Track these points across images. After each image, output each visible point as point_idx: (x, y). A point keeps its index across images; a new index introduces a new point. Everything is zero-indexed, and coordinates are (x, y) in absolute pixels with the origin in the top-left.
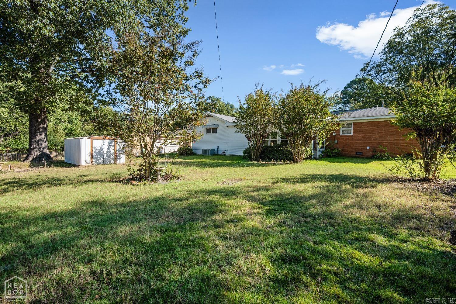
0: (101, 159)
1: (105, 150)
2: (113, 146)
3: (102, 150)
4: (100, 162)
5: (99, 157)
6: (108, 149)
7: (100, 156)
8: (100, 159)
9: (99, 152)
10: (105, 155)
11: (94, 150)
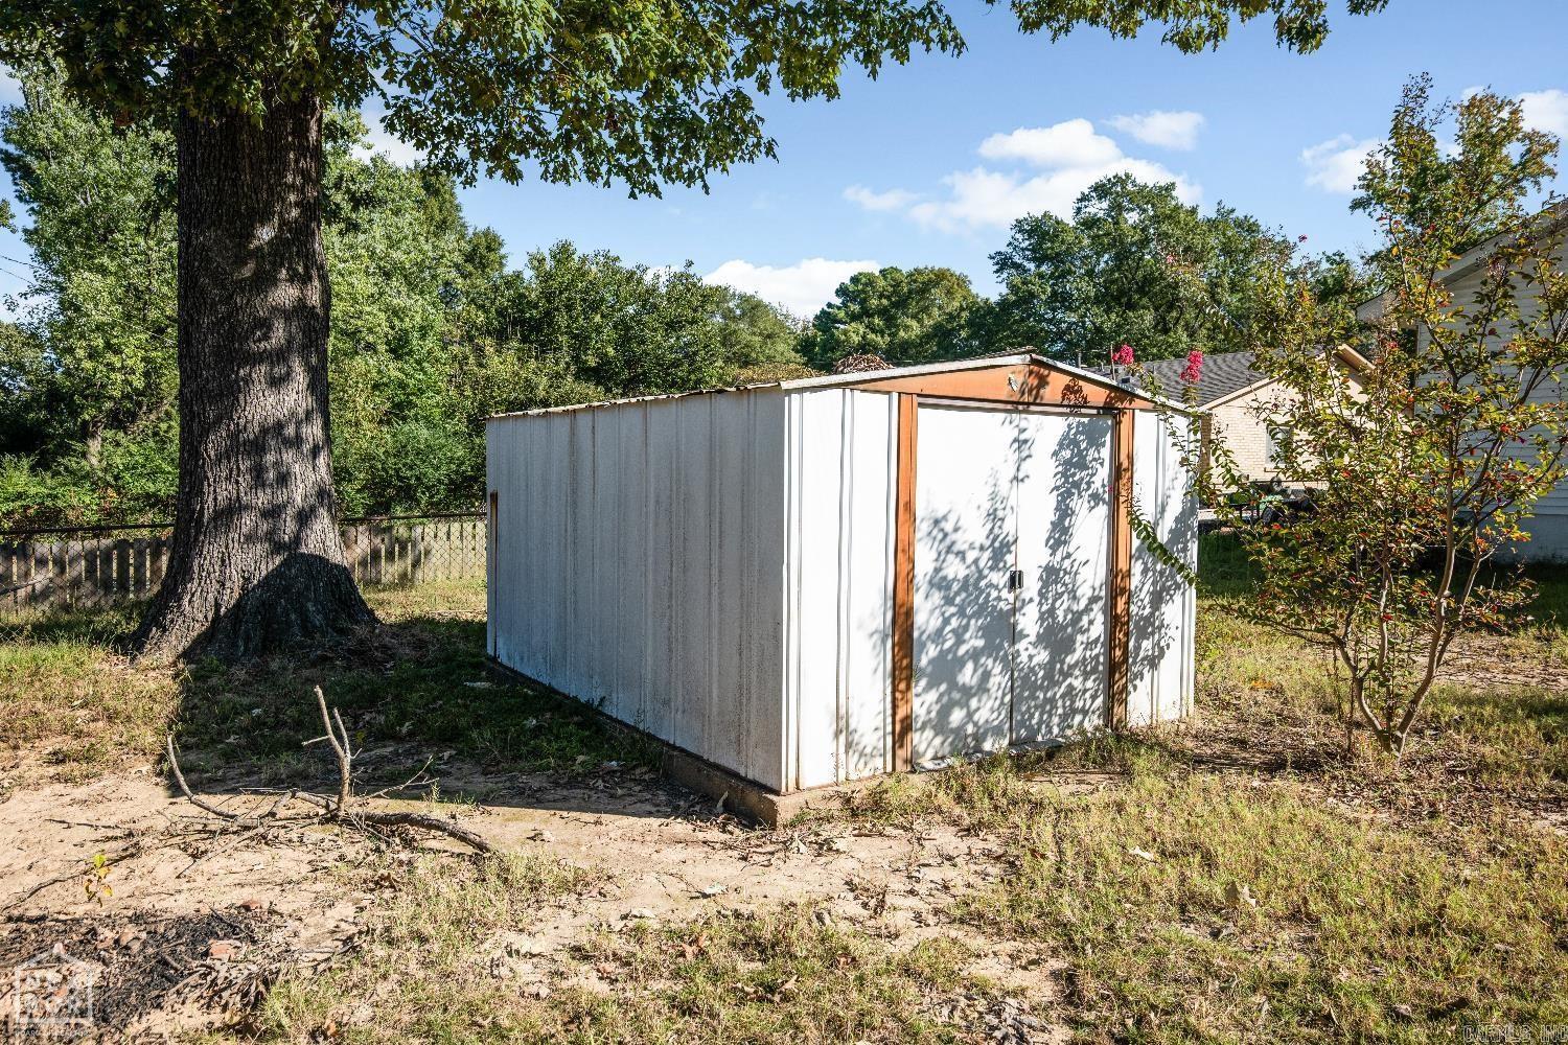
0: (986, 675)
1: (1031, 557)
2: (1096, 497)
3: (1000, 549)
4: (982, 716)
5: (975, 655)
6: (1060, 534)
7: (985, 631)
8: (982, 688)
9: (970, 585)
10: (1029, 622)
11: (925, 560)
